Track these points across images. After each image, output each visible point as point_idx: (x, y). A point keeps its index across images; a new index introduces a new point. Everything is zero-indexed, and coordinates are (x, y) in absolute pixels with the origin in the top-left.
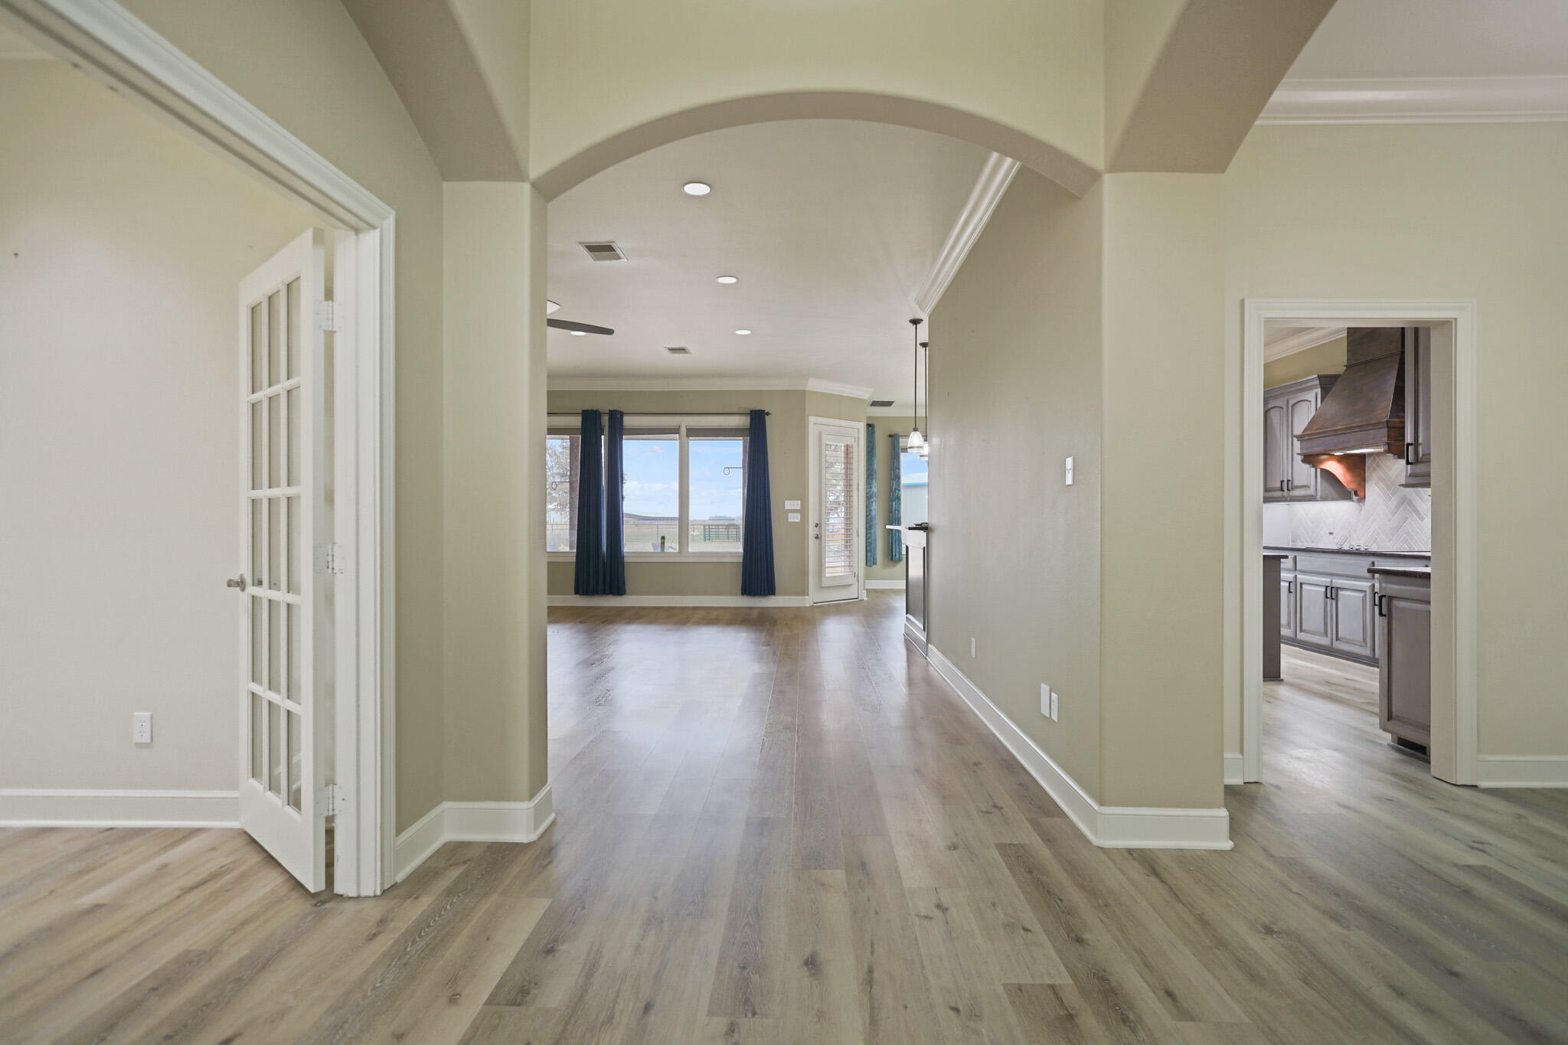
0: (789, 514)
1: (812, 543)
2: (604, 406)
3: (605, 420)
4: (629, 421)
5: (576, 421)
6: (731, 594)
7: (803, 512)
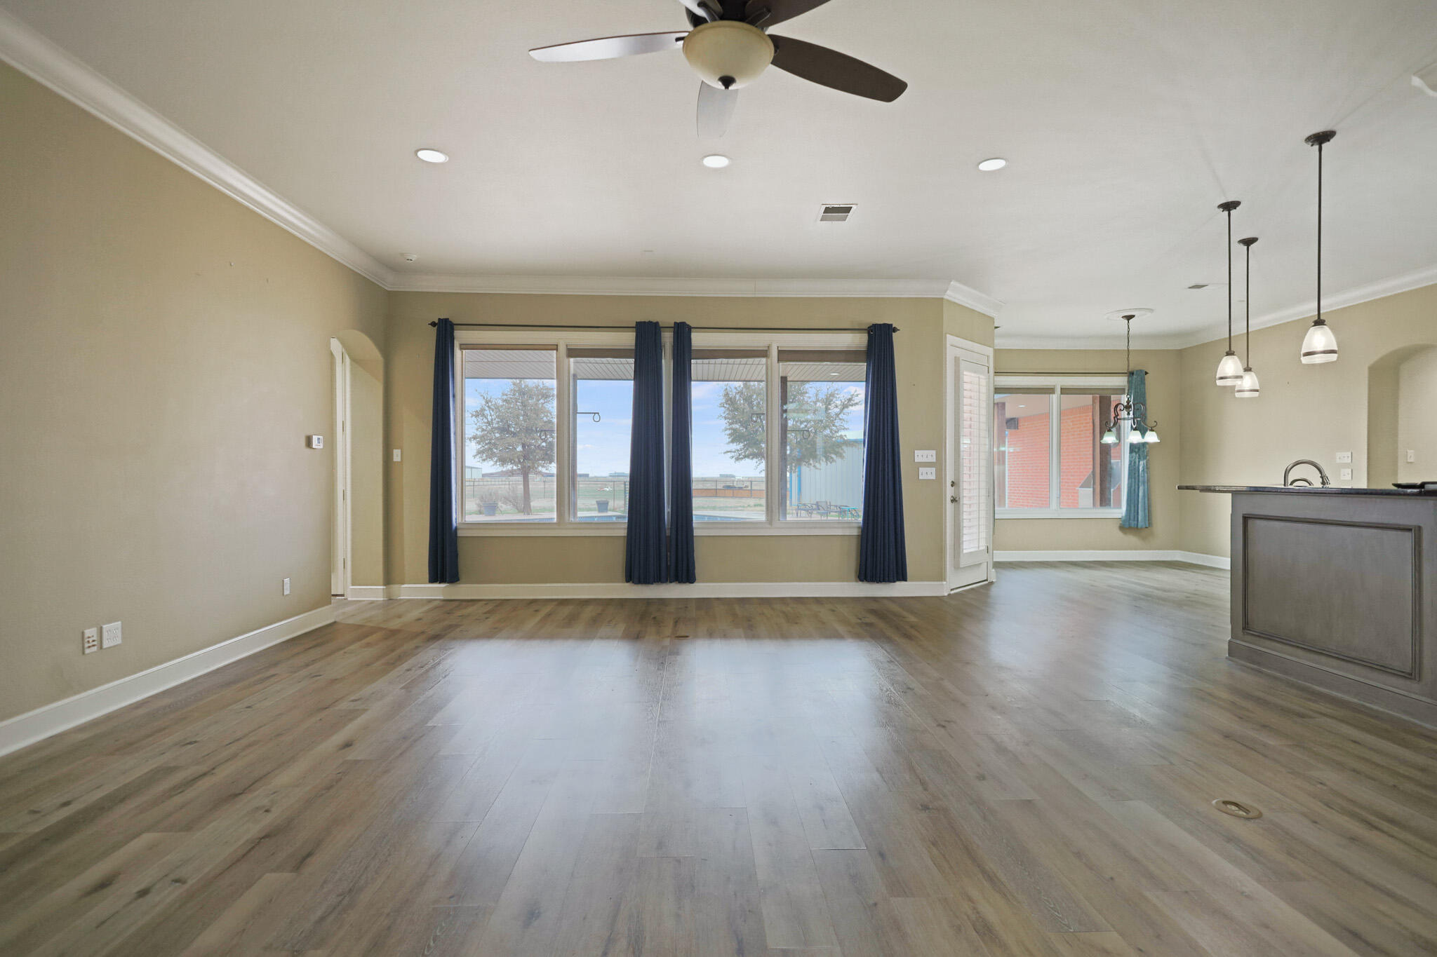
0: (921, 469)
1: (949, 506)
2: (667, 318)
3: (667, 338)
4: (699, 340)
5: (627, 339)
6: (841, 579)
7: (939, 465)
